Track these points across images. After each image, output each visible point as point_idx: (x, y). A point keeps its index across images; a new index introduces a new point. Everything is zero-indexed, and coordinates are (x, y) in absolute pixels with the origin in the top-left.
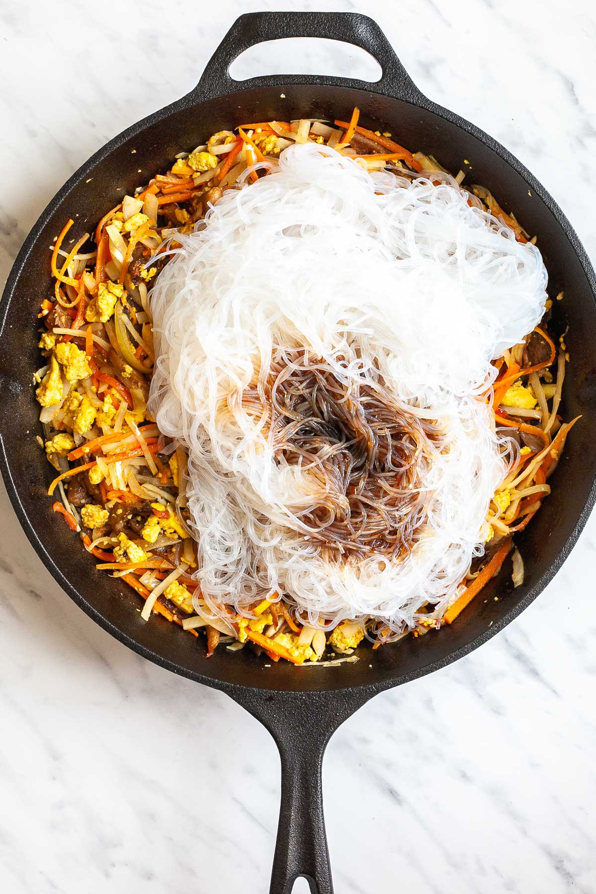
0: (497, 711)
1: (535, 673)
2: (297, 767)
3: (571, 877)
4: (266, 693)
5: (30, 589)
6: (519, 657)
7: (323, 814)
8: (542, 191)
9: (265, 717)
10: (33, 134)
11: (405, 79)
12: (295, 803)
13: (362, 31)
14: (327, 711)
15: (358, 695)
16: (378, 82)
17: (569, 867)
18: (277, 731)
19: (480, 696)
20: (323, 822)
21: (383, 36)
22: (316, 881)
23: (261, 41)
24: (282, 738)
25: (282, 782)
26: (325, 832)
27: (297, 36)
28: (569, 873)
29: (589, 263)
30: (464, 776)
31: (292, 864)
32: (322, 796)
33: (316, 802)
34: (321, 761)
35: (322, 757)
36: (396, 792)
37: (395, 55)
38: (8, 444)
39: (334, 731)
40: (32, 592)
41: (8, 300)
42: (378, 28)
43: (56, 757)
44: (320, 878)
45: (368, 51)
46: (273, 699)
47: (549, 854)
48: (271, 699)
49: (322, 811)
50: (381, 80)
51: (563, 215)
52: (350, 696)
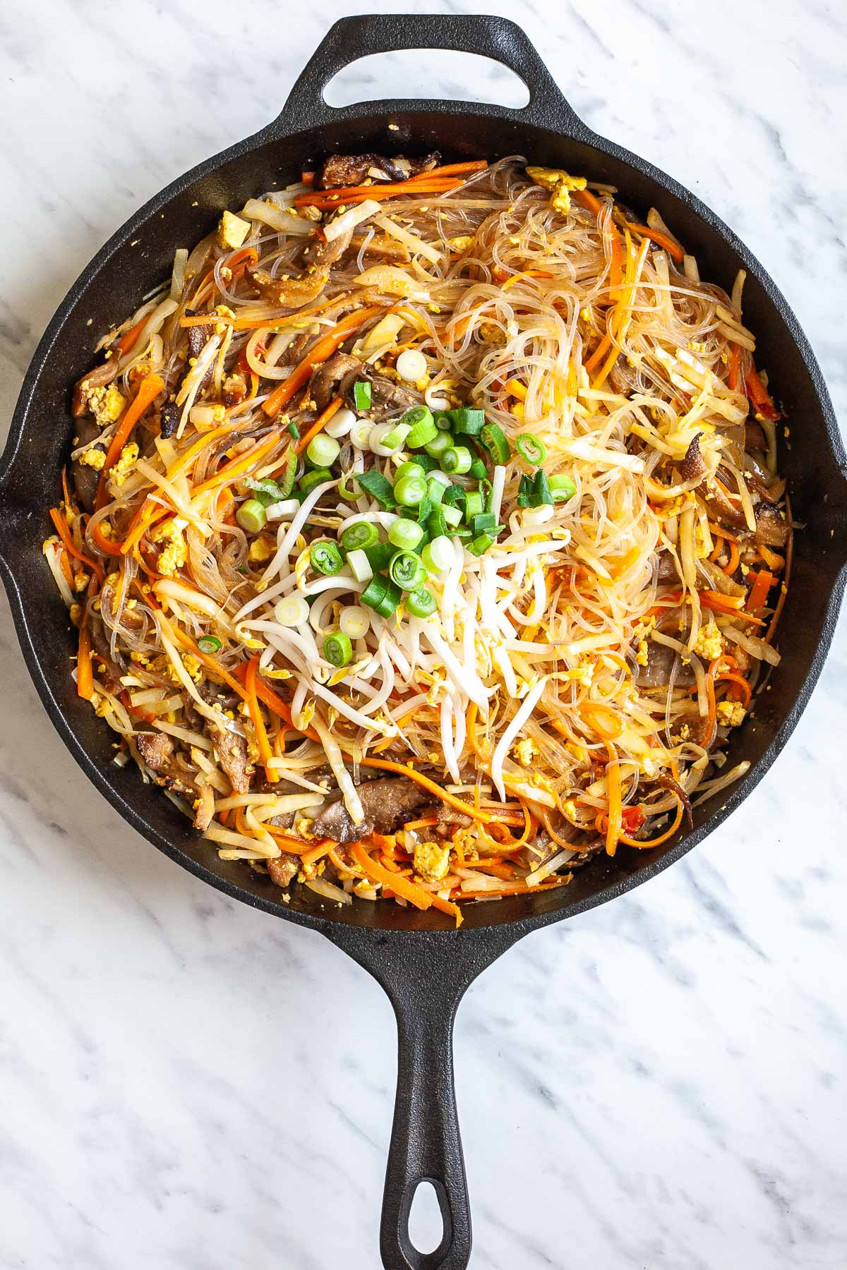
0: (684, 980)
1: (734, 929)
2: (419, 1033)
3: (786, 1204)
4: (376, 933)
5: (51, 821)
6: (713, 907)
7: (454, 1097)
8: (747, 255)
9: (376, 965)
10: (50, 208)
11: (561, 105)
12: (417, 1082)
13: (503, 40)
14: (459, 957)
15: (500, 936)
16: (525, 109)
17: (782, 1190)
18: (393, 986)
19: (661, 961)
20: (455, 1108)
21: (531, 47)
22: (445, 1187)
23: (366, 54)
24: (398, 995)
25: (399, 1054)
26: (457, 1121)
27: (415, 47)
28: (782, 1199)
29: (811, 352)
30: (640, 1069)
31: (413, 1165)
32: (452, 1073)
33: (445, 1080)
34: (452, 1026)
35: (453, 1020)
36: (548, 1091)
37: (548, 72)
38: (27, 599)
39: (469, 984)
40: (54, 825)
41: (27, 405)
42: (525, 35)
43: (88, 1047)
44: (450, 1183)
45: (511, 66)
46: (386, 942)
47: (757, 1173)
48: (383, 941)
49: (453, 1092)
50: (528, 106)
51: (775, 287)
52: (490, 937)
